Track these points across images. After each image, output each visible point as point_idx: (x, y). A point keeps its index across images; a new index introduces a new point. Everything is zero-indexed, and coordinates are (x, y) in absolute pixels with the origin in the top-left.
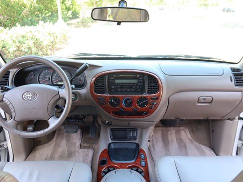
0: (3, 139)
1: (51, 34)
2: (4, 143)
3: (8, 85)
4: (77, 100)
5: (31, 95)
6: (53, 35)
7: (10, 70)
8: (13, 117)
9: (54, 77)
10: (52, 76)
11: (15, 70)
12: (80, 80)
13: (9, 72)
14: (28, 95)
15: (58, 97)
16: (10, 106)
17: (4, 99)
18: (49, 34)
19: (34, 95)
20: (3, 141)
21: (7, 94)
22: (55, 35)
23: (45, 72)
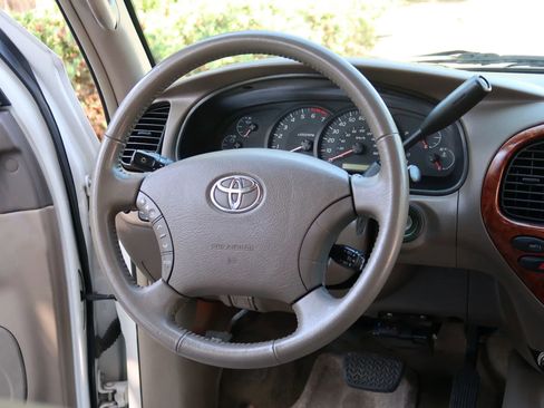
0: (116, 372)
1: (318, 20)
2: (119, 387)
3: (160, 153)
4: (420, 241)
5: (239, 191)
6: (324, 22)
7: (170, 100)
8: (165, 275)
9: (331, 140)
10: (323, 135)
11: (189, 100)
12: (438, 159)
13: (166, 107)
14: (230, 191)
15: (345, 206)
16: (160, 226)
17: (141, 199)
18: (311, 19)
19: (253, 191)
20: (113, 380)
21: (151, 180)
22: (330, 23)
23: (298, 118)
